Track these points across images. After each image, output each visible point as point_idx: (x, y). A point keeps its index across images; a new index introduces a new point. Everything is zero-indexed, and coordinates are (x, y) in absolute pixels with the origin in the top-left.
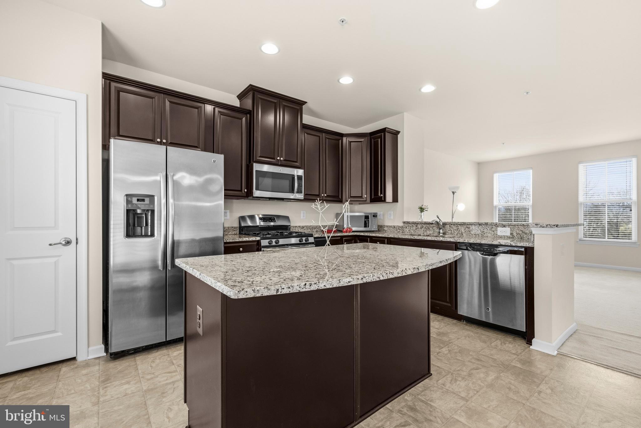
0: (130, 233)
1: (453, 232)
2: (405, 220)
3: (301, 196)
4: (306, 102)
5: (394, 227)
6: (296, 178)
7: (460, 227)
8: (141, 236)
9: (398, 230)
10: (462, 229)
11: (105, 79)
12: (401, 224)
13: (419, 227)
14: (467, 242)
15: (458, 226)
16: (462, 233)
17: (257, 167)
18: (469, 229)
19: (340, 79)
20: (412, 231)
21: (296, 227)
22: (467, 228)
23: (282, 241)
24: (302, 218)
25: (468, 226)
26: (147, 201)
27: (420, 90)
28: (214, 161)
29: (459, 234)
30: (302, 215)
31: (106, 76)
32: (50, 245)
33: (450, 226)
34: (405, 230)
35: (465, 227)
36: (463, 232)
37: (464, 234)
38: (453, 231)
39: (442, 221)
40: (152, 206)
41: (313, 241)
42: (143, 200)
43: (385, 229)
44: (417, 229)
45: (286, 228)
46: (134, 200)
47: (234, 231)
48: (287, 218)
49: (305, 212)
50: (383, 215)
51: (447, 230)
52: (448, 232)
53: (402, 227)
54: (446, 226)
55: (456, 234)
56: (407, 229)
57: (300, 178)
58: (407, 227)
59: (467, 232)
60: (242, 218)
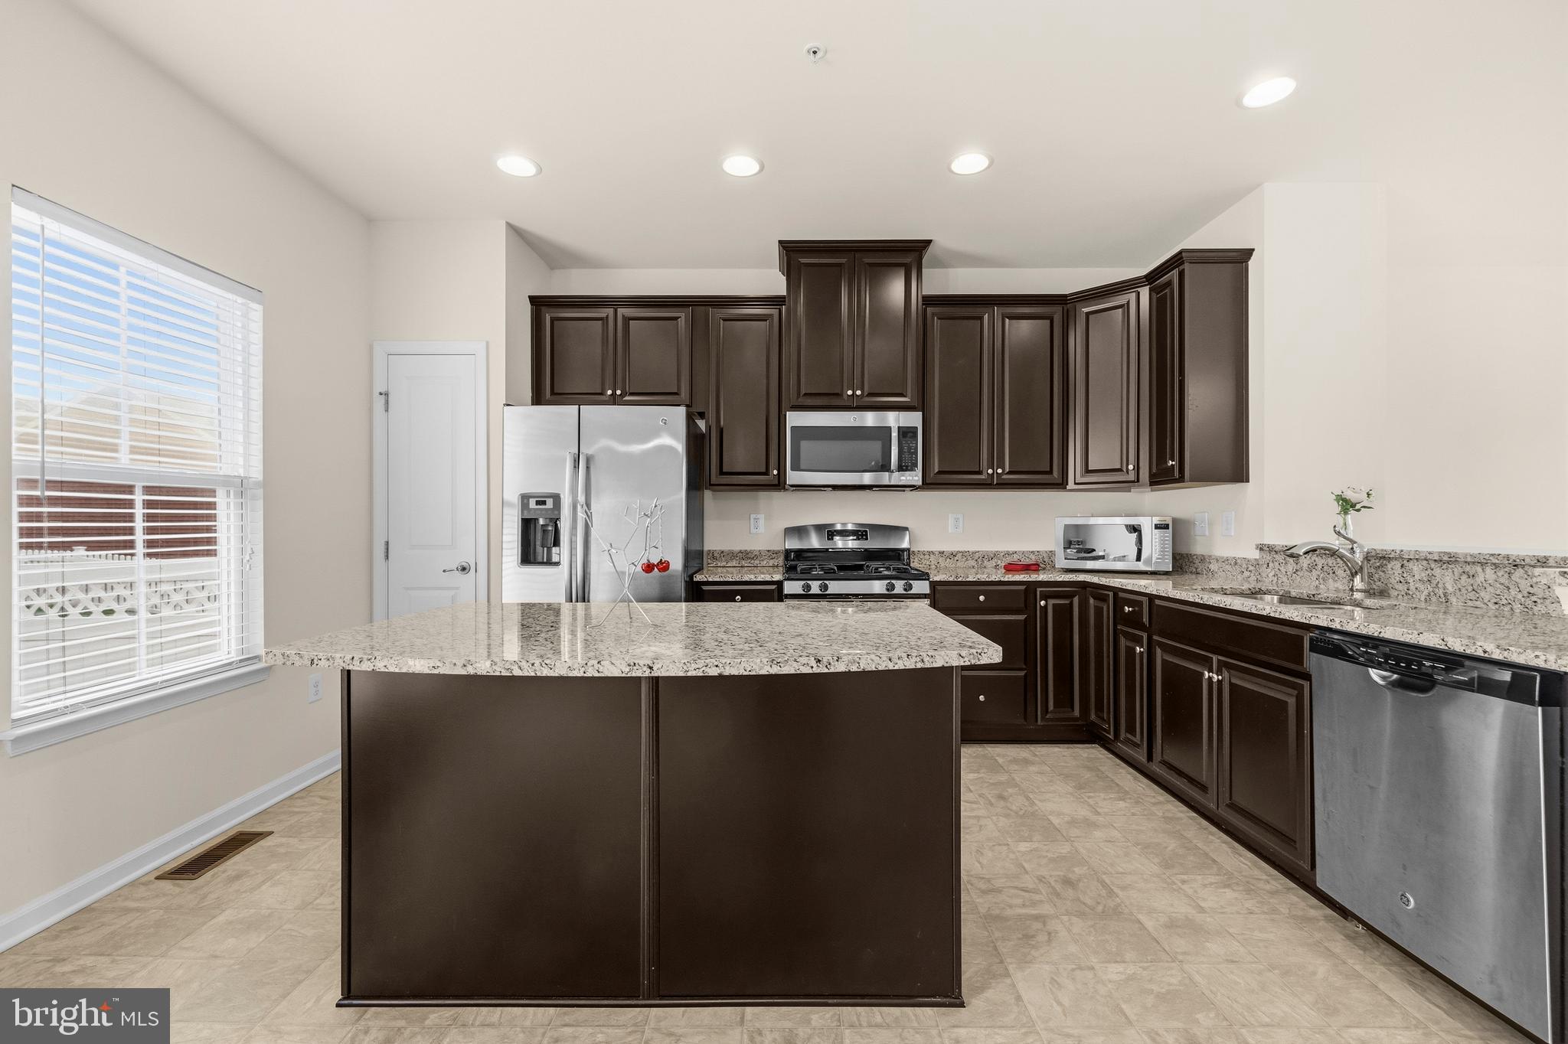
0: (528, 557)
1: (1412, 587)
2: (1268, 541)
3: (915, 477)
4: (929, 242)
5: (1236, 564)
6: (895, 434)
7: (1437, 572)
8: (542, 563)
9: (1247, 574)
10: (1448, 578)
11: (536, 305)
12: (1255, 554)
13: (1305, 566)
14: (1339, 627)
15: (1433, 566)
16: (1445, 595)
17: (795, 419)
18: (1471, 581)
19: (951, 164)
20: (1285, 579)
21: (931, 553)
22: (1464, 577)
23: (835, 587)
24: (950, 531)
25: (1468, 568)
26: (550, 503)
27: (1238, 103)
28: (664, 421)
29: (1434, 599)
30: (951, 522)
31: (535, 301)
32: (444, 571)
33: (1402, 566)
34: (1264, 575)
35: (1458, 570)
36: (1450, 589)
37: (1453, 600)
38: (1412, 584)
39: (1361, 547)
40: (556, 512)
41: (927, 591)
42: (544, 503)
43: (1213, 567)
44: (1298, 573)
45: (896, 555)
46: (532, 504)
47: (772, 559)
48: (898, 530)
49: (960, 516)
50: (1211, 524)
51: (1392, 581)
52: (1397, 587)
53: (1257, 564)
54: (1389, 566)
55: (1423, 599)
56: (1269, 570)
57: (906, 433)
58: (1271, 565)
59: (1464, 591)
60: (799, 531)
